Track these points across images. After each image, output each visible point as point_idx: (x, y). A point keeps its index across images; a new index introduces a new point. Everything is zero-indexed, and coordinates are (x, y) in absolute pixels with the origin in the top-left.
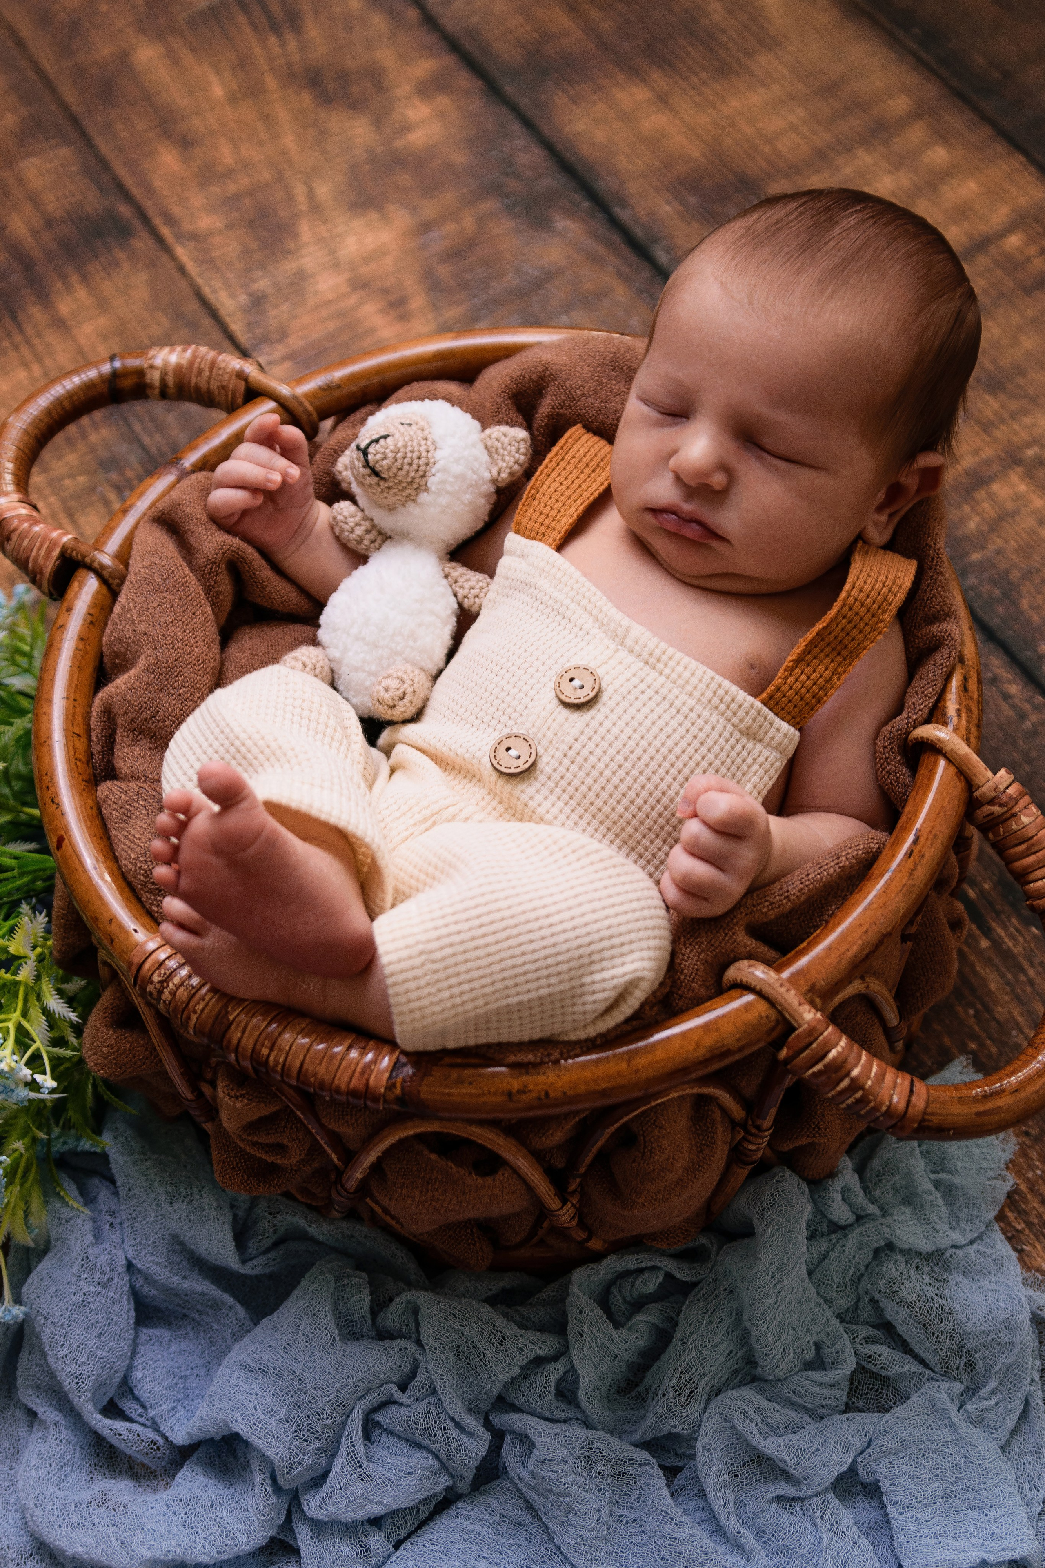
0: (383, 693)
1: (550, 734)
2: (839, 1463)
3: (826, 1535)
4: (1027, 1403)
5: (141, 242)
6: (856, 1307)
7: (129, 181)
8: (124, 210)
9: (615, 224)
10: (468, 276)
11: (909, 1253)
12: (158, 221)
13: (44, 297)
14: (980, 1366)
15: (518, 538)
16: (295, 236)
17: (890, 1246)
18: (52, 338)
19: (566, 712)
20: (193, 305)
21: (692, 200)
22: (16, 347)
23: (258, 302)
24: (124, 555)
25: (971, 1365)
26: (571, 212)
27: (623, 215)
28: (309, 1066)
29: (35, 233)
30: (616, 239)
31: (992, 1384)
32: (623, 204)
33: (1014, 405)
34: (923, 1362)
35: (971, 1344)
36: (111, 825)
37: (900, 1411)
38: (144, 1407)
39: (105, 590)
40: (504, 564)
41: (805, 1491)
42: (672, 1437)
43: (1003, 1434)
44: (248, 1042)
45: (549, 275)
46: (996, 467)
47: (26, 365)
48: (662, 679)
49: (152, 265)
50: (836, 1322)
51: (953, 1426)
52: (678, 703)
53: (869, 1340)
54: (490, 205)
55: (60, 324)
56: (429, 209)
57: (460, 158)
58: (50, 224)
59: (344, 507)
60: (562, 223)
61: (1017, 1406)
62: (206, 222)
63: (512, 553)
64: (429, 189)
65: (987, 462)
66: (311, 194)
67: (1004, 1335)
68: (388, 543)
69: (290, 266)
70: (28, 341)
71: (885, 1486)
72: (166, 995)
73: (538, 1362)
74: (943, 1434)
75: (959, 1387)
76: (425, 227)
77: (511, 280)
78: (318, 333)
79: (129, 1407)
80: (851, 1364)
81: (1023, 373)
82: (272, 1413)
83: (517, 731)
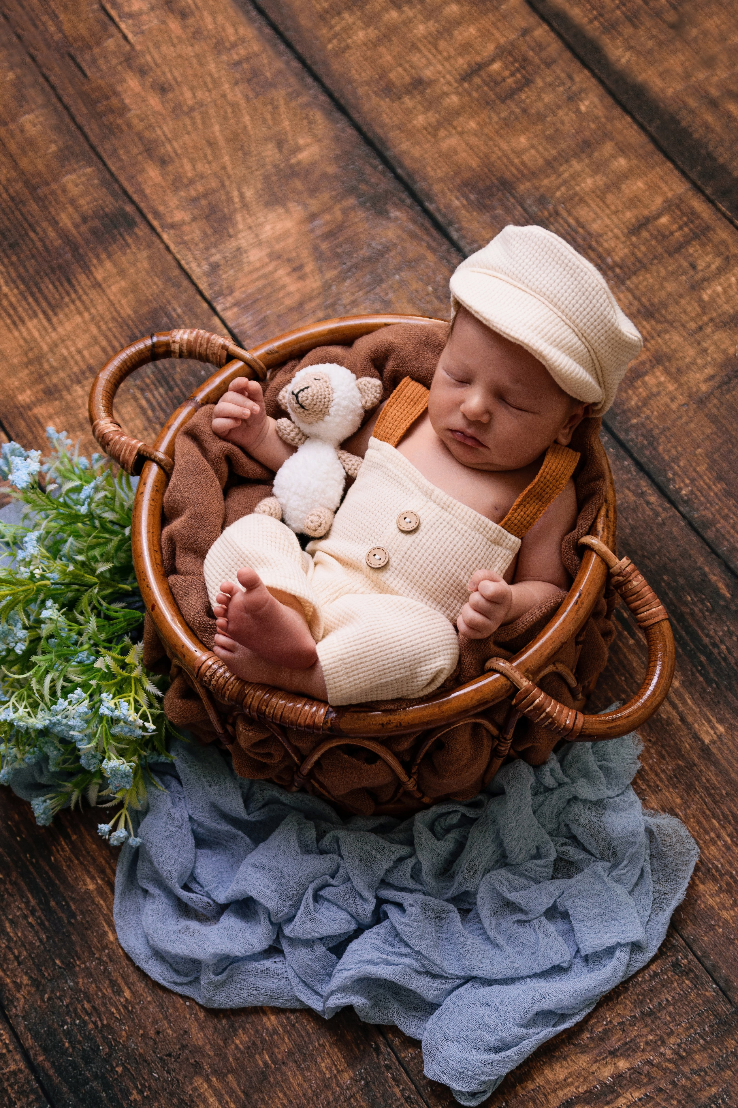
0: (310, 524)
1: (395, 547)
2: (547, 903)
3: (541, 936)
4: (642, 870)
5: (141, 230)
6: (558, 829)
7: (130, 190)
8: (129, 209)
9: (426, 212)
10: (339, 250)
11: (585, 801)
12: (150, 217)
13: (86, 268)
14: (619, 854)
15: (376, 440)
16: (234, 225)
17: (575, 798)
18: (93, 294)
19: (403, 535)
20: (177, 272)
21: (472, 196)
22: (73, 301)
23: (215, 268)
24: (171, 452)
25: (615, 854)
26: (400, 205)
27: (431, 207)
28: (285, 715)
29: (76, 226)
30: (427, 223)
31: (625, 863)
32: (431, 201)
33: (659, 327)
34: (592, 855)
35: (615, 843)
36: (178, 598)
37: (578, 877)
38: (201, 886)
39: (162, 472)
40: (368, 453)
41: (530, 917)
42: (466, 893)
43: (630, 886)
44: (255, 704)
45: (387, 248)
46: (648, 366)
47: (80, 313)
48: (451, 516)
49: (150, 246)
50: (546, 836)
51: (605, 883)
52: (459, 528)
53: (563, 844)
54: (351, 201)
55: (97, 285)
56: (314, 204)
57: (331, 170)
58: (84, 220)
59: (284, 421)
60: (394, 213)
61: (637, 872)
62: (179, 216)
63: (373, 448)
64: (313, 192)
65: (643, 363)
66: (242, 196)
67: (632, 839)
68: (307, 442)
69: (232, 244)
70: (80, 298)
71: (571, 912)
73: (402, 860)
74: (600, 887)
75: (608, 864)
76: (312, 217)
77: (365, 252)
79: (195, 886)
80: (554, 856)
81: (665, 306)
82: (268, 887)
83: (378, 545)
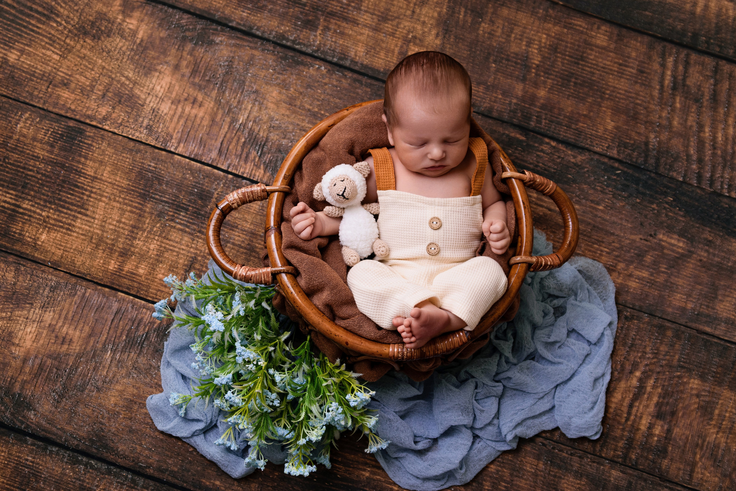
1: (438, 238)
2: (565, 331)
3: (573, 347)
4: (588, 289)
5: (90, 132)
6: (543, 297)
7: (62, 112)
8: (71, 124)
9: (232, 28)
10: (207, 78)
11: (546, 277)
12: (88, 121)
13: (79, 173)
14: (575, 289)
15: (381, 191)
16: (139, 98)
17: (542, 279)
18: (97, 185)
19: (437, 231)
20: (132, 144)
21: (250, 6)
22: (89, 196)
23: (149, 128)
25: (573, 291)
26: (216, 33)
27: (234, 24)
28: (448, 348)
29: (51, 152)
30: (239, 35)
31: (579, 291)
32: (231, 21)
33: (395, 23)
34: (565, 297)
35: (571, 286)
37: (568, 311)
38: (421, 437)
39: (288, 276)
41: (562, 342)
42: (531, 354)
43: (587, 300)
44: (432, 353)
45: (231, 61)
46: (405, 47)
47: (100, 200)
48: (450, 207)
49: (103, 138)
50: (543, 303)
51: (579, 306)
53: (551, 301)
54: (189, 46)
55: (94, 179)
56: (171, 59)
57: (163, 34)
58: (52, 146)
59: (328, 209)
60: (218, 39)
61: (586, 291)
62: (104, 111)
63: (381, 196)
64: (164, 53)
65: (402, 47)
66: (127, 78)
67: (576, 280)
69: (147, 109)
70: (91, 192)
71: (576, 328)
72: (405, 357)
73: (499, 361)
74: (579, 309)
75: (573, 297)
76: (177, 67)
77: (221, 71)
78: (180, 127)
79: (418, 439)
80: (552, 311)
81: (389, 10)
82: (459, 416)
83: (429, 242)
